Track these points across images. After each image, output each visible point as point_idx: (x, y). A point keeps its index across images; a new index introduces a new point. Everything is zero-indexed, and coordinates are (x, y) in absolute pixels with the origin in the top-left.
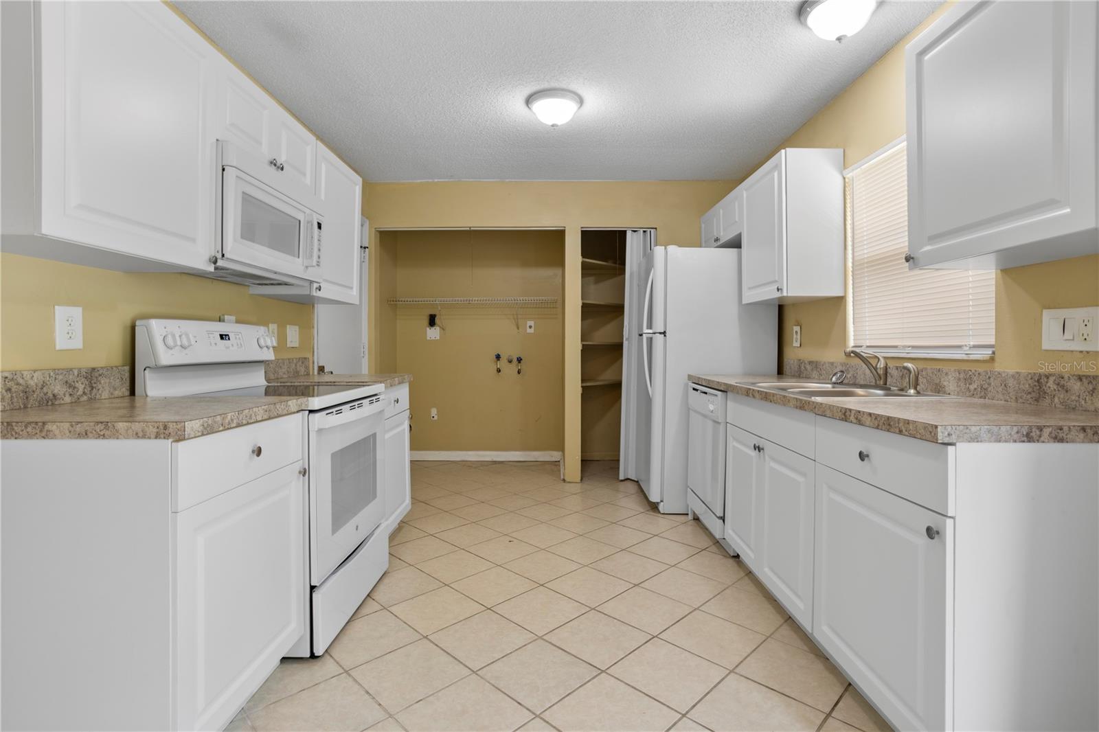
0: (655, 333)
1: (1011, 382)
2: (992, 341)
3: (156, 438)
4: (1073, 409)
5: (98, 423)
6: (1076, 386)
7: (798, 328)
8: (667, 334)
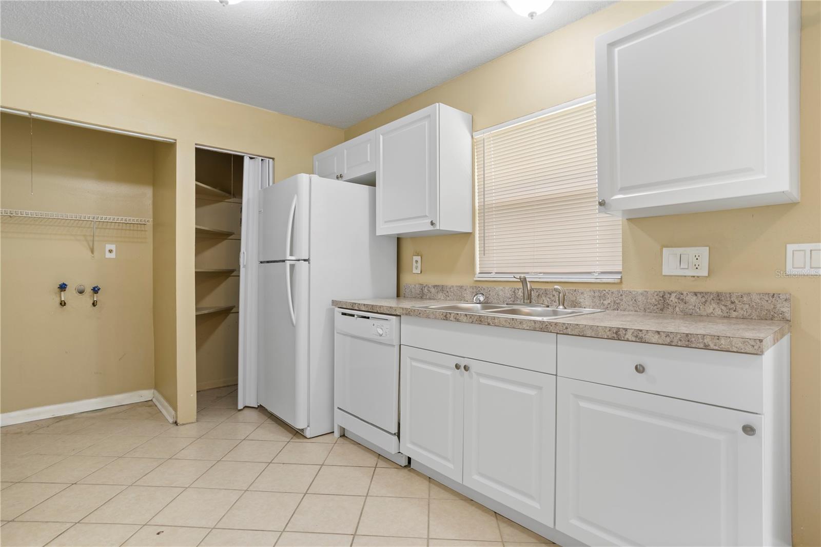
0: (299, 260)
2: (619, 268)
4: (690, 314)
6: (693, 299)
7: (418, 258)
8: (311, 262)
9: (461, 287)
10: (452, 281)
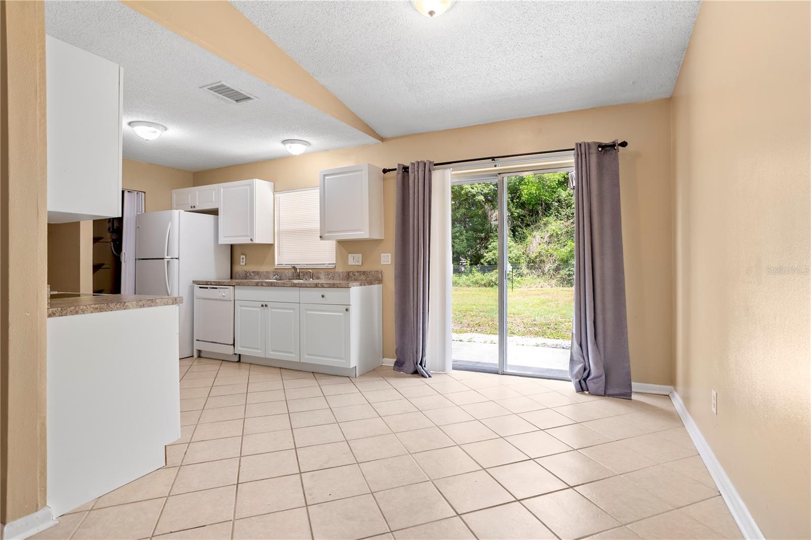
0: (173, 258)
1: (341, 274)
2: (335, 262)
3: (172, 304)
4: (356, 280)
5: (149, 300)
6: (357, 274)
7: (244, 257)
8: (180, 259)
9: (268, 272)
10: (264, 269)
